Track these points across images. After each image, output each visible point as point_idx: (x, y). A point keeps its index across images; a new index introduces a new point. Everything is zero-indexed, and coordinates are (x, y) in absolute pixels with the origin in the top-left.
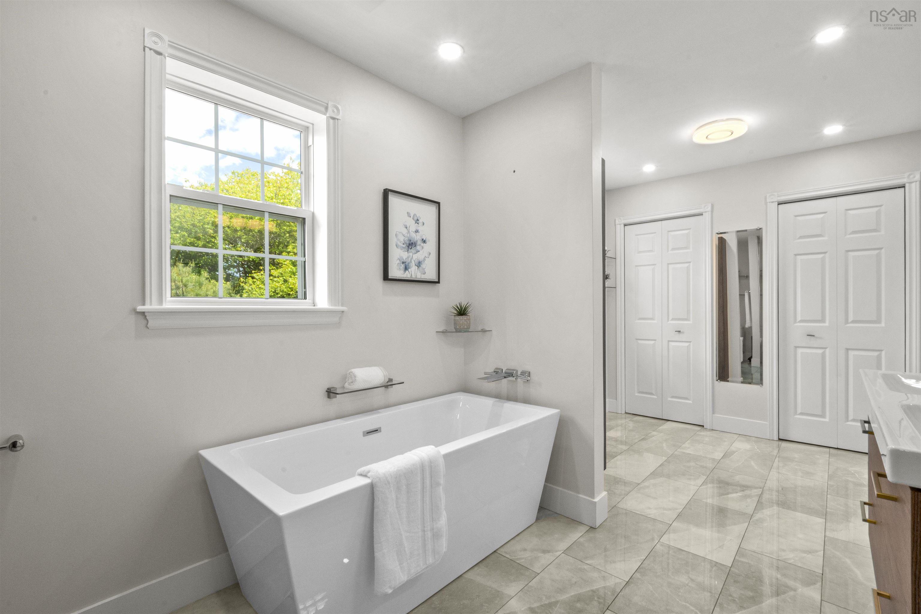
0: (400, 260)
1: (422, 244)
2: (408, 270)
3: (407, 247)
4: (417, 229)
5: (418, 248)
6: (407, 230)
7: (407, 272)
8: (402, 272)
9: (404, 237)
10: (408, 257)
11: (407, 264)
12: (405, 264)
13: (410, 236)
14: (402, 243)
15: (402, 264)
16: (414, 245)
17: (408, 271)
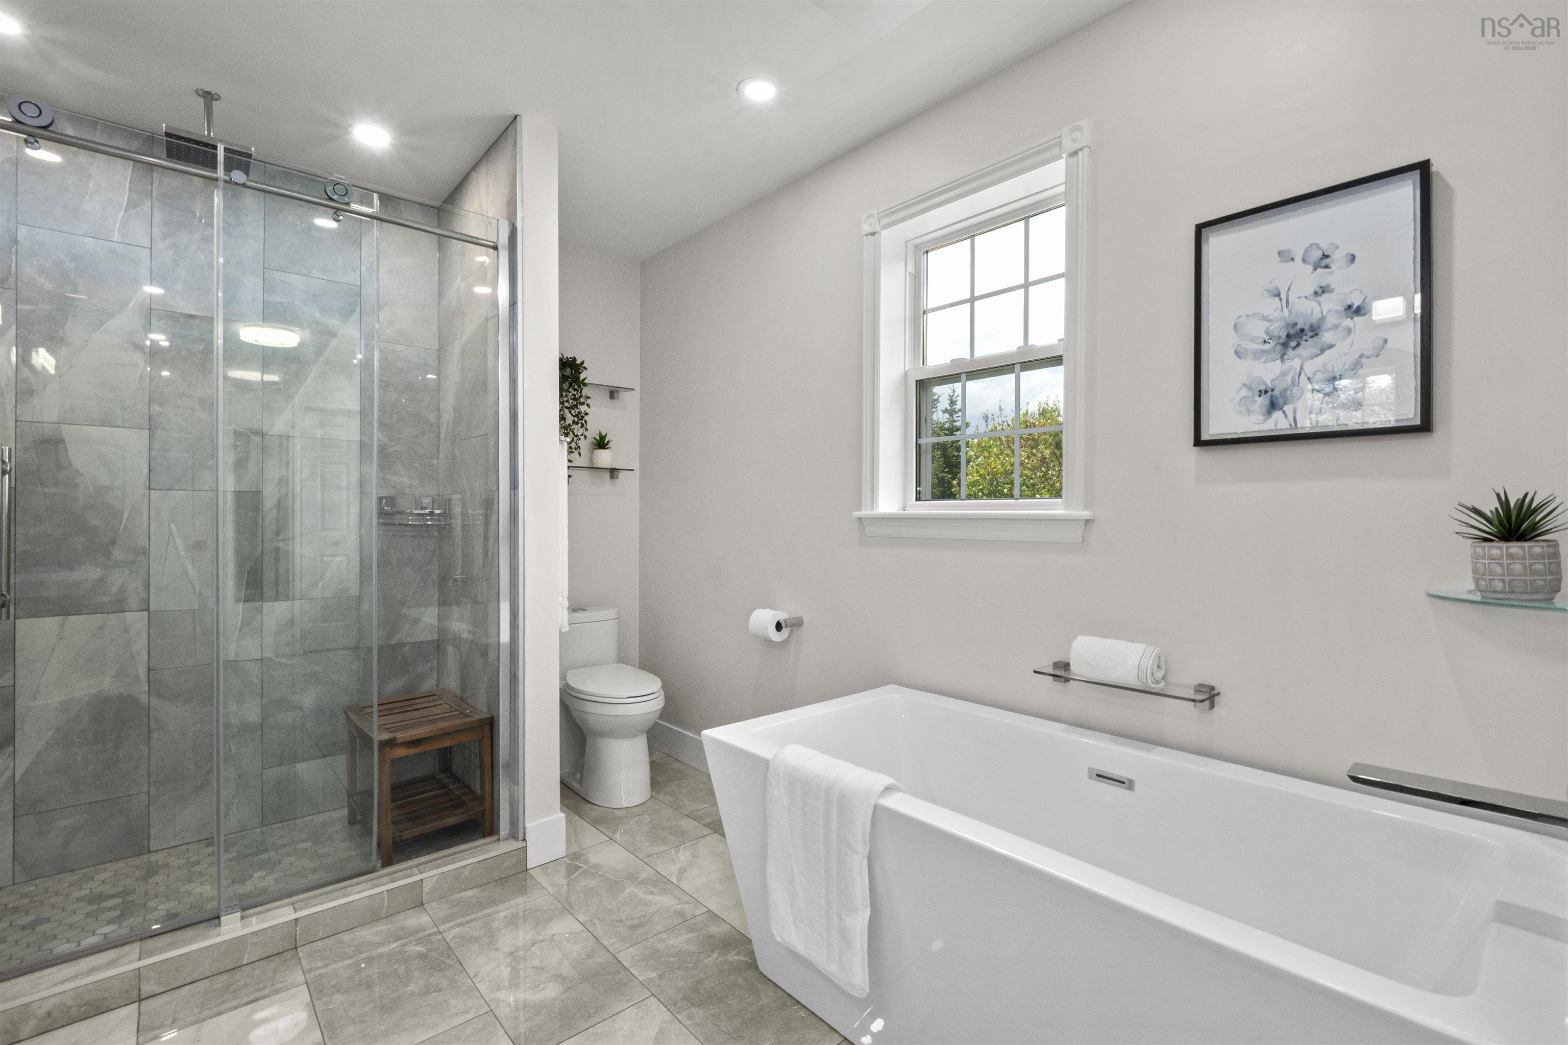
0: (1250, 388)
1: (1348, 322)
2: (1281, 409)
3: (1279, 348)
4: (1323, 284)
5: (1327, 337)
6: (1281, 299)
7: (1278, 415)
8: (1258, 417)
9: (1268, 324)
10: (1284, 374)
11: (1276, 392)
12: (1270, 393)
13: (1290, 312)
14: (1261, 340)
15: (1260, 396)
16: (1310, 334)
17: (1281, 412)
